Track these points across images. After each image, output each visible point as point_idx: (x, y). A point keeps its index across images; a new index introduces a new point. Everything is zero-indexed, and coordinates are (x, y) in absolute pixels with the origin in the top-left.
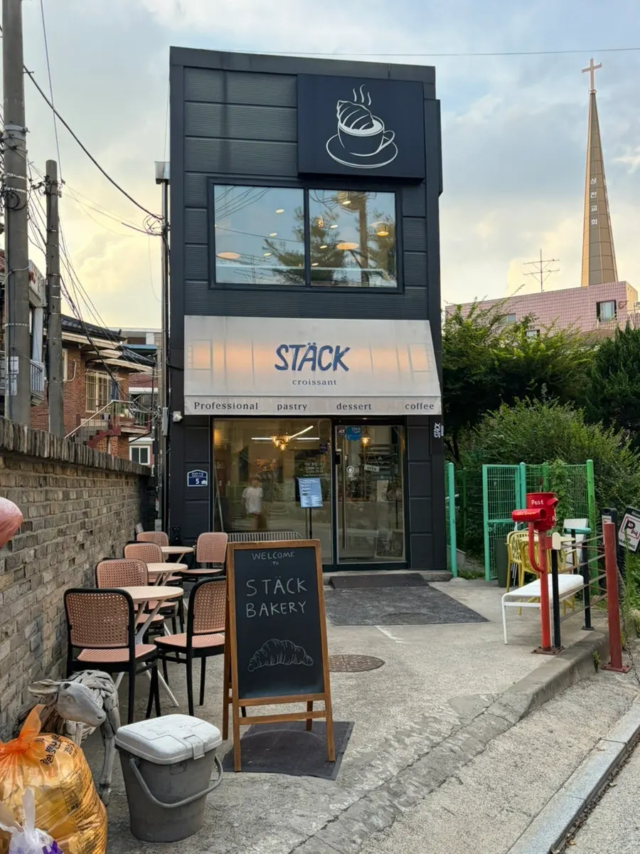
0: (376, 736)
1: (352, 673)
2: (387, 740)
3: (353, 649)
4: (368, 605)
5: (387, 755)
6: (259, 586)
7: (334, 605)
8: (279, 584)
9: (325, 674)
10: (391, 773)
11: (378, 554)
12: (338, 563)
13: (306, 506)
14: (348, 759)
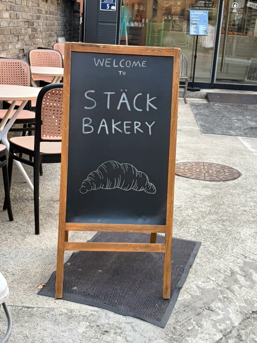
0: (222, 266)
1: (209, 182)
2: (233, 273)
3: (215, 156)
4: (234, 118)
5: (230, 295)
6: (101, 99)
7: (206, 116)
8: (124, 99)
9: (168, 205)
10: (232, 323)
11: (249, 78)
12: (215, 82)
13: (194, 34)
14: (185, 296)
